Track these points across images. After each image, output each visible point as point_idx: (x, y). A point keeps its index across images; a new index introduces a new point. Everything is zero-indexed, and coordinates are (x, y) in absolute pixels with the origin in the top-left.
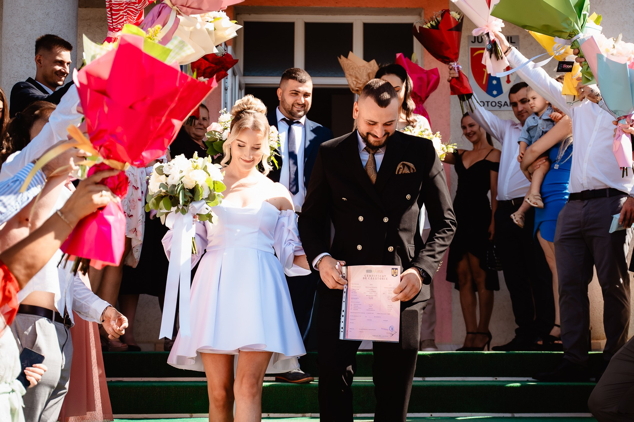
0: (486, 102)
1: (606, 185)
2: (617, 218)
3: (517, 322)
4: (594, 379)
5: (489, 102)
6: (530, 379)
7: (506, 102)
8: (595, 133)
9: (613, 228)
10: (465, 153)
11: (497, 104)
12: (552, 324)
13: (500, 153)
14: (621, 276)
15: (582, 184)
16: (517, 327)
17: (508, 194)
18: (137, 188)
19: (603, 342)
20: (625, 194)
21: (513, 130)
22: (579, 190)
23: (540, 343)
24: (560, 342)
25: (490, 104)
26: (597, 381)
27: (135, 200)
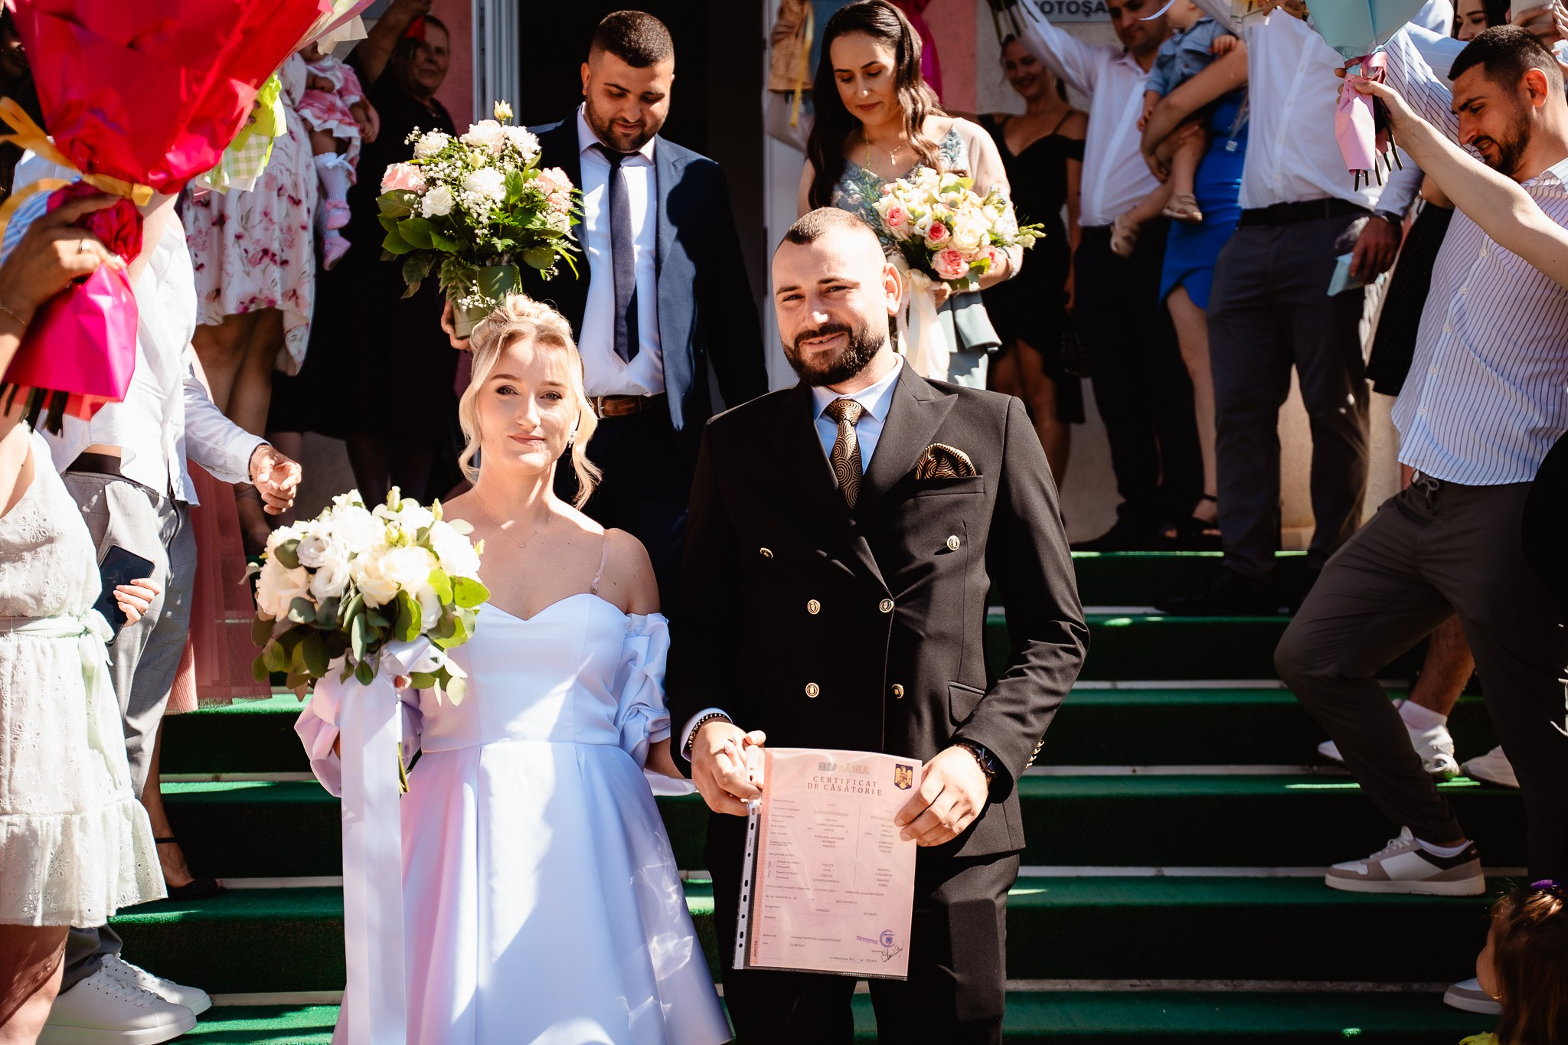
0: (1057, 2)
1: (1324, 193)
2: (1346, 261)
3: (1122, 490)
4: (1286, 610)
5: (1063, 2)
6: (1151, 610)
7: (1100, 4)
8: (1299, 77)
9: (1337, 284)
10: (1010, 124)
11: (1082, 8)
12: (1200, 495)
13: (1085, 118)
14: (1350, 388)
15: (1272, 191)
16: (1121, 500)
17: (1103, 212)
18: (297, 202)
19: (1308, 533)
20: (1361, 211)
21: (1115, 68)
22: (1264, 203)
23: (1171, 534)
24: (1216, 532)
25: (1064, 7)
26: (1292, 614)
27: (294, 228)
